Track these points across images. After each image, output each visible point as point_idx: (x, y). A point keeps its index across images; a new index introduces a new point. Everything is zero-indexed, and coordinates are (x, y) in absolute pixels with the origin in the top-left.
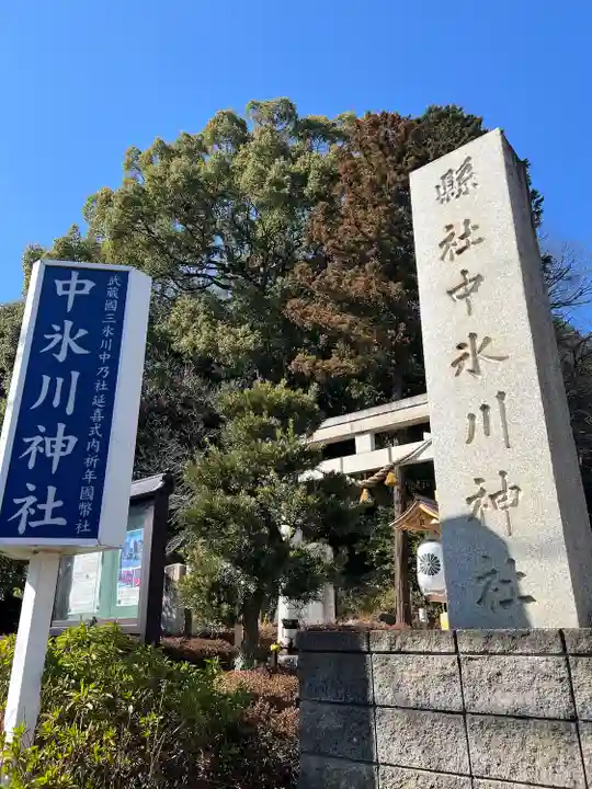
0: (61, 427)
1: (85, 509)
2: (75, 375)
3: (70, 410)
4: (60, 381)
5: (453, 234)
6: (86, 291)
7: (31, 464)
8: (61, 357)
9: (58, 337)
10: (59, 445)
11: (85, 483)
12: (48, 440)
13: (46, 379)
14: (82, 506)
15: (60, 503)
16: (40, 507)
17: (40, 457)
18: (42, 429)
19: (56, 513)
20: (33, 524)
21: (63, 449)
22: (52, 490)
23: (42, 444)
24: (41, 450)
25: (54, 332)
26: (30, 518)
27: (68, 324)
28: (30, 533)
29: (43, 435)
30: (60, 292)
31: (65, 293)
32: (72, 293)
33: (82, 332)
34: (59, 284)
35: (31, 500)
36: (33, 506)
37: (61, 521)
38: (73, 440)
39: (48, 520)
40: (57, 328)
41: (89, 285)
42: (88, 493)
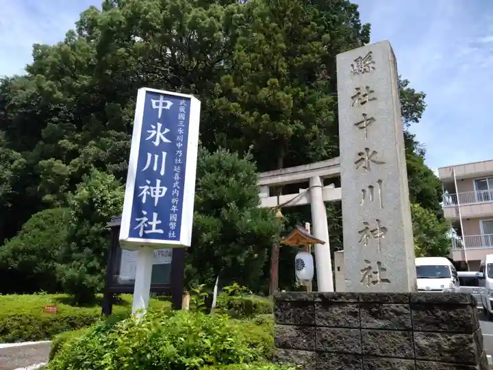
0: (158, 182)
1: (173, 226)
2: (164, 154)
3: (162, 173)
4: (156, 157)
5: (359, 93)
6: (168, 107)
7: (144, 201)
8: (157, 143)
9: (154, 132)
10: (158, 192)
11: (172, 212)
12: (152, 188)
13: (149, 155)
14: (171, 224)
15: (160, 222)
16: (150, 223)
17: (148, 197)
18: (149, 182)
19: (158, 227)
20: (147, 232)
21: (160, 194)
22: (155, 215)
23: (149, 190)
24: (149, 193)
25: (152, 129)
26: (145, 229)
27: (160, 125)
28: (145, 236)
29: (149, 185)
30: (154, 107)
31: (157, 107)
32: (160, 108)
33: (167, 130)
34: (154, 102)
35: (145, 219)
36: (146, 222)
37: (161, 231)
38: (165, 189)
39: (154, 230)
40: (154, 127)
41: (170, 104)
42: (173, 217)
